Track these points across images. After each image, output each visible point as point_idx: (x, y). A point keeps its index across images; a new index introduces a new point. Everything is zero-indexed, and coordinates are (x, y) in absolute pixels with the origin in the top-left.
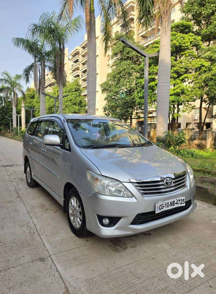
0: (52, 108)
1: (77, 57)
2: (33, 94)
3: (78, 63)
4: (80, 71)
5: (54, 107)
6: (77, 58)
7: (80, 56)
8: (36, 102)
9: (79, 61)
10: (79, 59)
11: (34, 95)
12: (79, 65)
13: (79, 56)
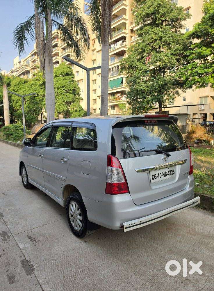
0: (34, 97)
1: (56, 41)
2: (8, 81)
3: (57, 47)
4: (60, 56)
5: (37, 97)
6: (56, 43)
7: (59, 40)
8: (14, 90)
9: (58, 45)
10: (58, 44)
11: (10, 82)
12: (58, 51)
13: (57, 40)
